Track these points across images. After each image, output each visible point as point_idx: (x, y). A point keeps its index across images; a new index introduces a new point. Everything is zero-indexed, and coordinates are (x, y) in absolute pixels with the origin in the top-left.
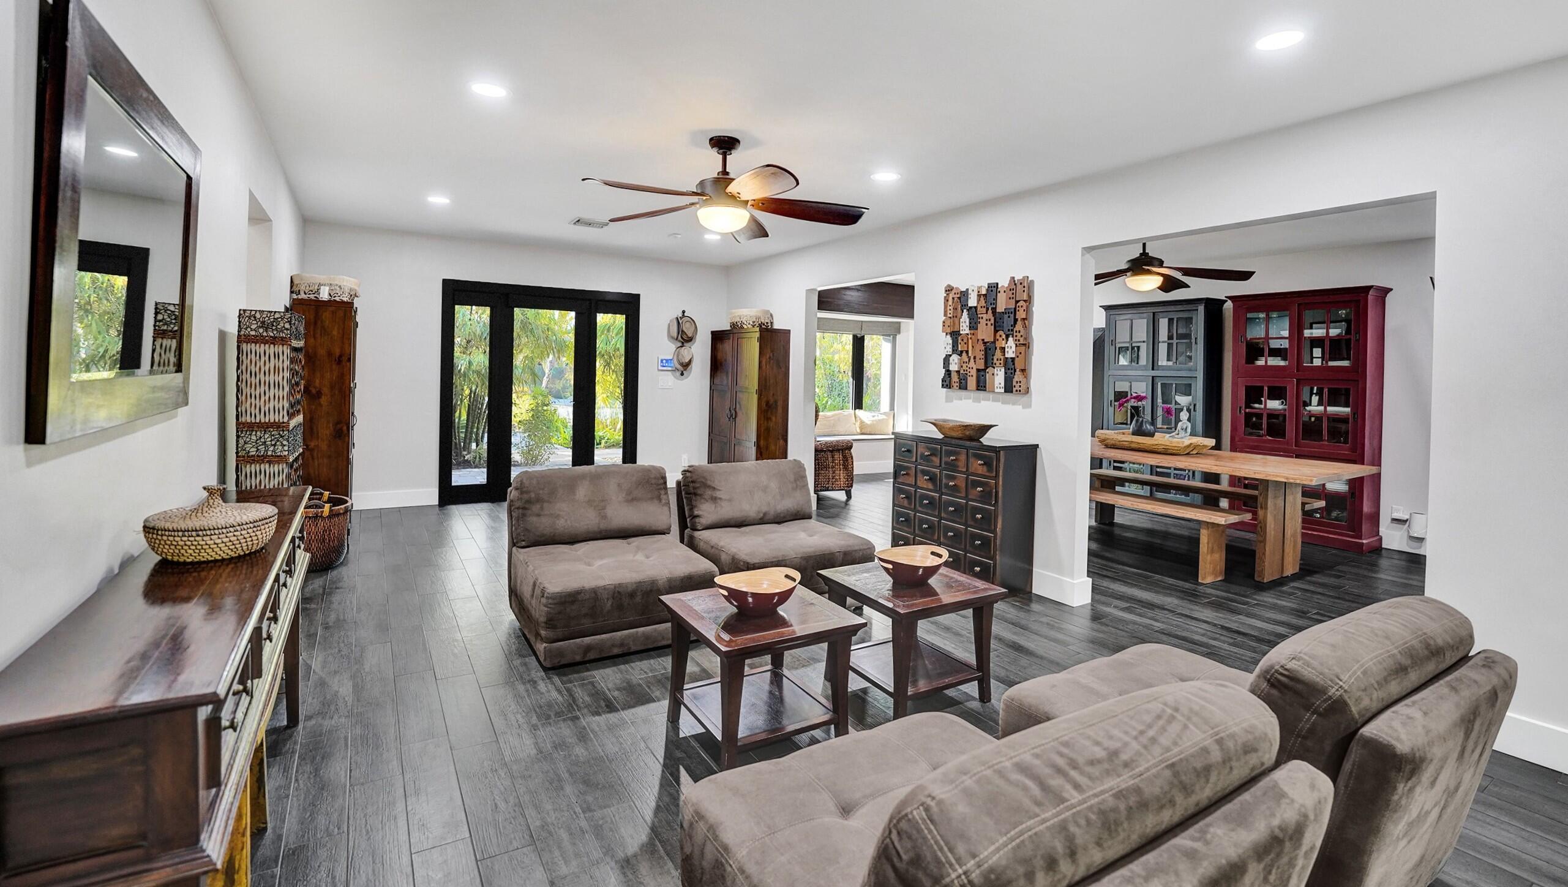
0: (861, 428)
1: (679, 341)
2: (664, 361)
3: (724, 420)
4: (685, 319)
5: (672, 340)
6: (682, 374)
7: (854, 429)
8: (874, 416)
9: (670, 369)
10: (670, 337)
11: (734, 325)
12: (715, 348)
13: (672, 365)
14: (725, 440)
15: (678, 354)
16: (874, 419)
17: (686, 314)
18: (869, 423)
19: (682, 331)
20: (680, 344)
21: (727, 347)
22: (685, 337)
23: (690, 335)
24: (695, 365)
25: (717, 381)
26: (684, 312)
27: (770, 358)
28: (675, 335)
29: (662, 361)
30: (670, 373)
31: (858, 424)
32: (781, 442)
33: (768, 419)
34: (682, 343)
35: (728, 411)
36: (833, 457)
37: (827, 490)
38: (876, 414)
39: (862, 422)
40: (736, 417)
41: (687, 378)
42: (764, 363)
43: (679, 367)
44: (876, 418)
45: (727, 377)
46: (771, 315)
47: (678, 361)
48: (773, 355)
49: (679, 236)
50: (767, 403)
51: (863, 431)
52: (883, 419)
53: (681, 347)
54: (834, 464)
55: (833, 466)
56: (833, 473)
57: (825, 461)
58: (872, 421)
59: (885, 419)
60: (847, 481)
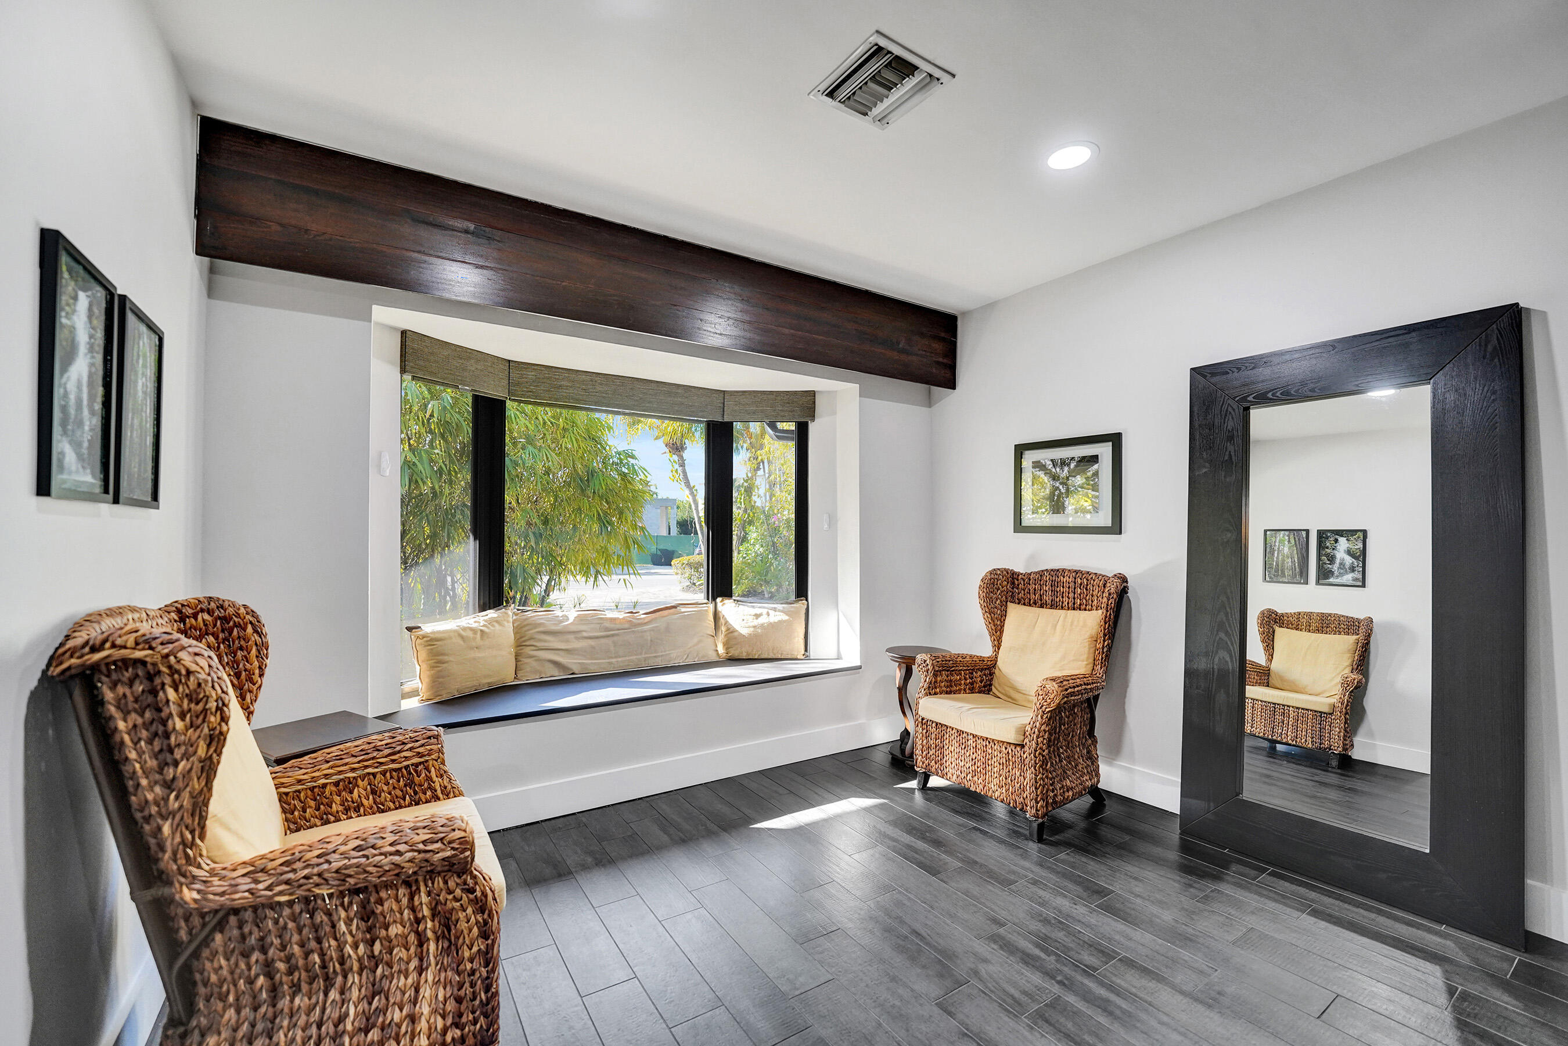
0: (727, 645)
7: (714, 653)
8: (757, 616)
16: (756, 622)
18: (744, 631)
31: (721, 637)
36: (366, 916)
38: (764, 611)
39: (731, 631)
44: (763, 620)
51: (735, 653)
52: (780, 622)
54: (377, 947)
55: (372, 956)
56: (375, 991)
57: (313, 944)
58: (754, 627)
59: (784, 621)
60: (456, 1025)
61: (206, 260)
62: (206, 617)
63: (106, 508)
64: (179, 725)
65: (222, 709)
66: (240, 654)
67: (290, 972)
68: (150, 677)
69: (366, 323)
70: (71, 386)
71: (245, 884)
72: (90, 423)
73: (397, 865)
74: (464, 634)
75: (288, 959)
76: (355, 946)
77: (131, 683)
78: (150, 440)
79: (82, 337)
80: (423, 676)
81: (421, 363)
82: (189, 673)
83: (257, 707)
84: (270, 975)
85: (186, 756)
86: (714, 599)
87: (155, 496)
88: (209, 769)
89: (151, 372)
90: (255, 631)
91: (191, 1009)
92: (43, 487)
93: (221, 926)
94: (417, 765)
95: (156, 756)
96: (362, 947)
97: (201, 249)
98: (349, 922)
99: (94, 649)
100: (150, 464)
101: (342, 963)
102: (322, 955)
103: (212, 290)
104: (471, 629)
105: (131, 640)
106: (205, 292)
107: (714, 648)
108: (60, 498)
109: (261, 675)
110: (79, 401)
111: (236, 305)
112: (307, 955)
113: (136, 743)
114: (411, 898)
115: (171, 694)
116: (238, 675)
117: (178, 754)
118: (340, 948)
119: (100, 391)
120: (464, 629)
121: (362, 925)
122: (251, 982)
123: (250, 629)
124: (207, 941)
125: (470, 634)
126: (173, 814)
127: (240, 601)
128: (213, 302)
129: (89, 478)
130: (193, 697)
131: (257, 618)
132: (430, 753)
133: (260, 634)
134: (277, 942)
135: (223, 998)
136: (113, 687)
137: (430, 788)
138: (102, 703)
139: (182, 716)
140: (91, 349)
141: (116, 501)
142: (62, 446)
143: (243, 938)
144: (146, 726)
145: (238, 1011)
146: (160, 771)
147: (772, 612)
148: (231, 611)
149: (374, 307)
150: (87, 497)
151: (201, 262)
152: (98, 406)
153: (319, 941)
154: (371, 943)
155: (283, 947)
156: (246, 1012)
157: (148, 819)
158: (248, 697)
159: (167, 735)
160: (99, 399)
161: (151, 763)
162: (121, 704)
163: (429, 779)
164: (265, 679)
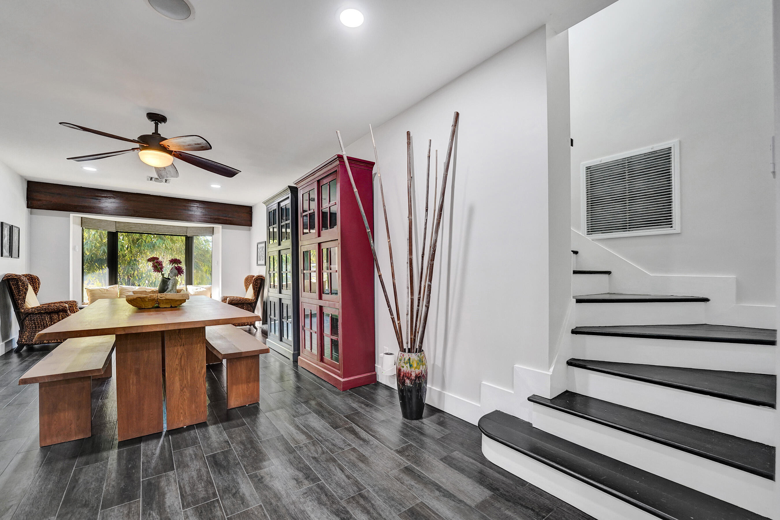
38: (199, 288)
52: (203, 291)
58: (195, 292)
59: (205, 291)
61: (30, 209)
62: (28, 277)
63: (10, 259)
64: (21, 288)
65: (27, 285)
66: (34, 284)
67: (38, 325)
68: (17, 281)
69: (68, 218)
70: (5, 242)
71: (31, 309)
72: (8, 246)
73: (54, 309)
74: (101, 290)
75: (38, 322)
76: (49, 322)
77: (14, 281)
78: (17, 247)
79: (6, 234)
80: (89, 299)
81: (87, 224)
82: (22, 280)
83: (38, 293)
84: (35, 324)
85: (22, 291)
86: (187, 285)
87: (19, 257)
88: (26, 294)
89: (17, 235)
90: (38, 280)
91: (23, 329)
92: (2, 256)
93: (27, 316)
94: (71, 306)
95: (18, 292)
96: (50, 323)
97: (28, 207)
98: (48, 318)
99: (9, 277)
100: (17, 251)
101: (47, 325)
102: (43, 323)
103: (31, 213)
104: (104, 289)
105: (14, 275)
106: (30, 214)
108: (4, 257)
109: (39, 288)
110: (6, 244)
111: (37, 216)
112: (41, 322)
113: (15, 290)
114: (58, 317)
115: (20, 283)
116: (34, 287)
117: (21, 291)
118: (46, 322)
119: (9, 241)
120: (102, 289)
121: (50, 319)
122: (32, 325)
123: (37, 280)
124: (25, 318)
125: (103, 290)
126: (20, 299)
127: (35, 275)
128: (32, 215)
129: (8, 254)
130: (23, 284)
131: (37, 277)
132: (74, 304)
133: (39, 281)
134: (36, 320)
135: (28, 327)
136: (12, 282)
137: (73, 311)
138: (10, 284)
139: (22, 286)
140: (7, 235)
141: (12, 257)
142: (4, 251)
143: (31, 319)
144: (16, 287)
145: (30, 329)
146: (18, 294)
147: (201, 288)
148: (33, 276)
149: (71, 214)
150: (7, 257)
151: (28, 210)
152: (9, 243)
153: (43, 320)
155: (37, 321)
156: (31, 329)
157: (17, 300)
158: (36, 292)
159: (19, 289)
160: (9, 242)
161: (17, 293)
162: (13, 284)
163: (73, 309)
164: (40, 289)
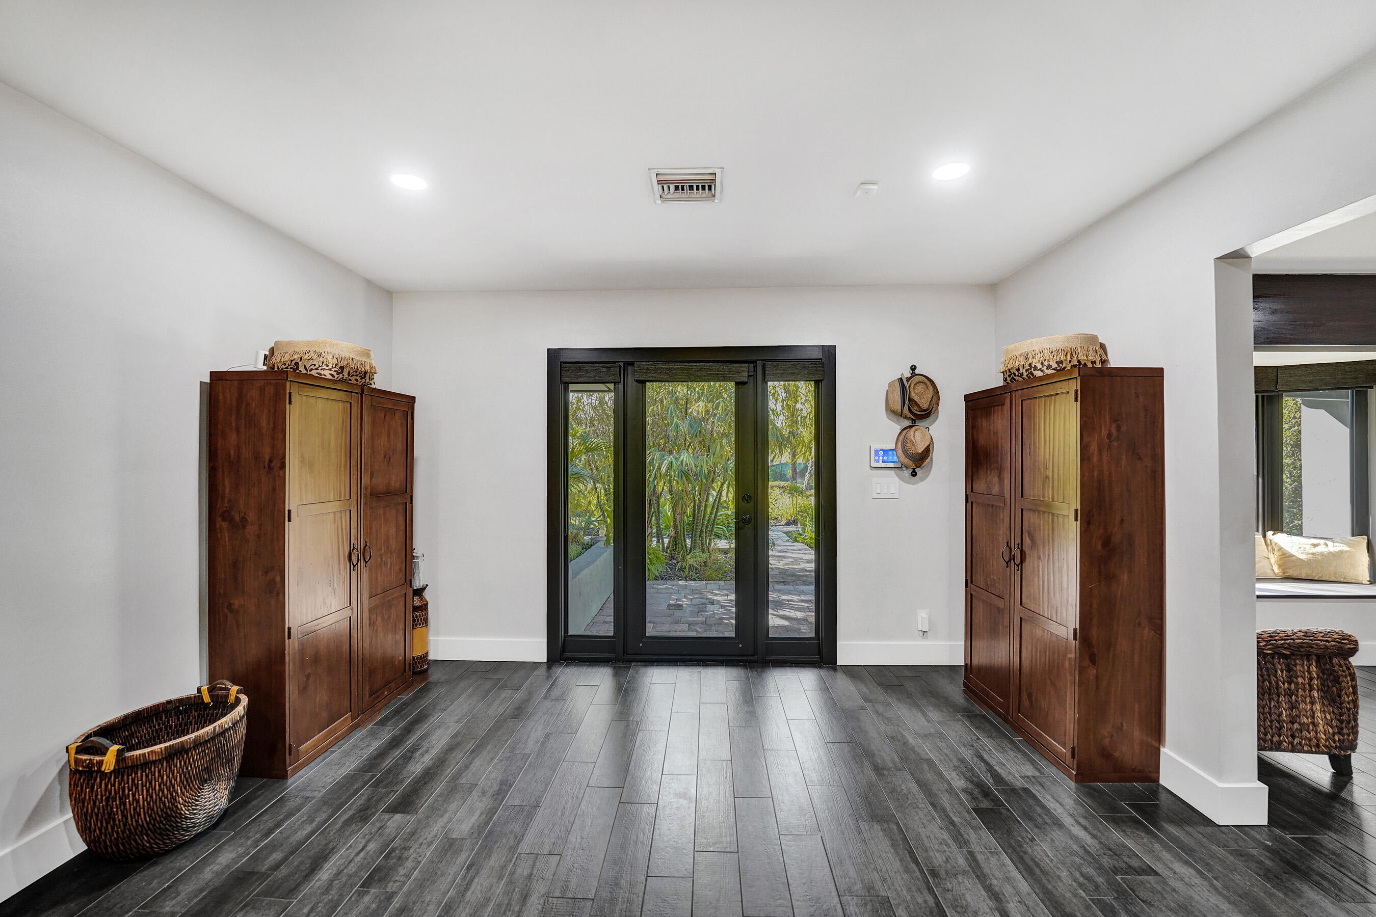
0: (1283, 566)
1: (906, 417)
2: (881, 453)
3: (997, 564)
4: (917, 379)
5: (892, 415)
6: (914, 474)
7: (1269, 571)
8: (1315, 546)
9: (892, 465)
10: (891, 411)
11: (1011, 375)
12: (974, 427)
13: (895, 458)
14: (1000, 603)
15: (903, 439)
16: (1314, 550)
17: (917, 372)
18: (1303, 557)
19: (910, 400)
20: (907, 423)
21: (999, 423)
22: (915, 409)
23: (925, 406)
24: (938, 456)
25: (980, 486)
26: (913, 368)
27: (1109, 436)
28: (898, 407)
29: (877, 452)
30: (892, 472)
32: (1147, 633)
33: (1109, 578)
34: (913, 420)
35: (1004, 548)
36: (1289, 670)
37: (1278, 749)
40: (1022, 561)
41: (922, 480)
42: (1094, 447)
43: (906, 461)
44: (1319, 549)
45: (1001, 479)
46: (1102, 346)
47: (905, 452)
48: (1119, 428)
49: (875, 187)
50: (1107, 542)
51: (1292, 572)
52: (1343, 552)
53: (911, 427)
54: (1293, 686)
55: (1290, 690)
56: (1293, 707)
57: (1266, 677)
58: (1313, 554)
59: (1346, 552)
60: (1339, 733)
86: (1264, 531)
107: (1271, 567)
154: (1290, 683)
